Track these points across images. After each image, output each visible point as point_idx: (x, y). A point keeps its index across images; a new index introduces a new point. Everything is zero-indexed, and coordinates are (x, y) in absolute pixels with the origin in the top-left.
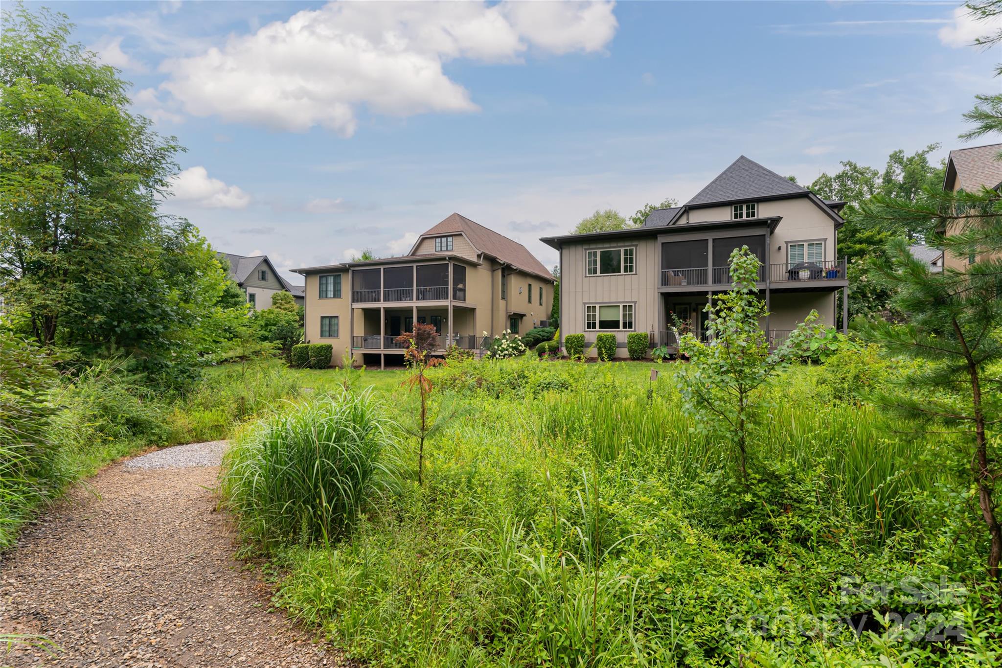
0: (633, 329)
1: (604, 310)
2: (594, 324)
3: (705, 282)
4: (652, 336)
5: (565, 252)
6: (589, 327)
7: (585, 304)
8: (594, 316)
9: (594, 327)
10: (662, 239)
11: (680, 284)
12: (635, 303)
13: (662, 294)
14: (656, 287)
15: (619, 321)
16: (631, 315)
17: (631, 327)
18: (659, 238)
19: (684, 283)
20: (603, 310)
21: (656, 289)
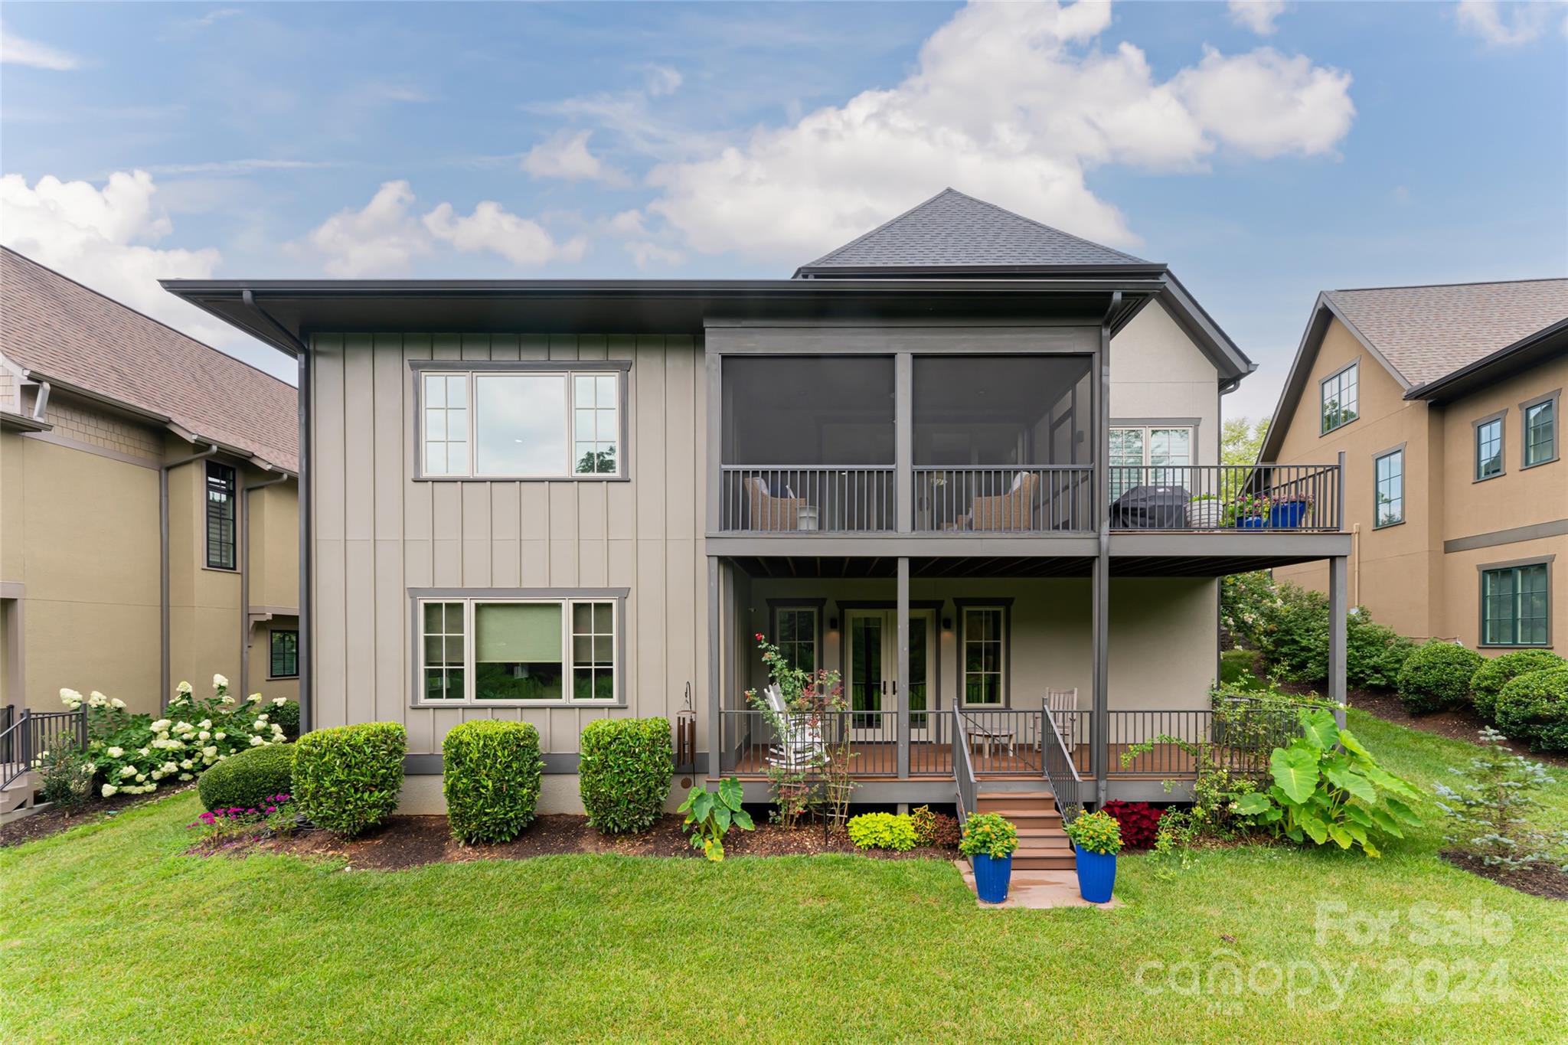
0: (614, 701)
1: (494, 622)
2: (457, 675)
3: (888, 523)
4: (688, 733)
5: (326, 370)
6: (433, 692)
7: (414, 593)
8: (457, 645)
9: (456, 691)
10: (721, 339)
11: (794, 526)
12: (623, 594)
13: (722, 560)
14: (701, 536)
15: (557, 667)
16: (605, 644)
17: (605, 691)
18: (710, 339)
19: (807, 521)
20: (492, 620)
21: (702, 543)
